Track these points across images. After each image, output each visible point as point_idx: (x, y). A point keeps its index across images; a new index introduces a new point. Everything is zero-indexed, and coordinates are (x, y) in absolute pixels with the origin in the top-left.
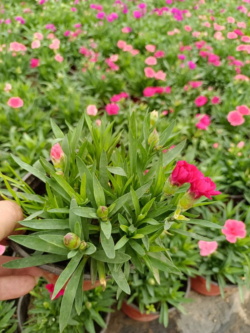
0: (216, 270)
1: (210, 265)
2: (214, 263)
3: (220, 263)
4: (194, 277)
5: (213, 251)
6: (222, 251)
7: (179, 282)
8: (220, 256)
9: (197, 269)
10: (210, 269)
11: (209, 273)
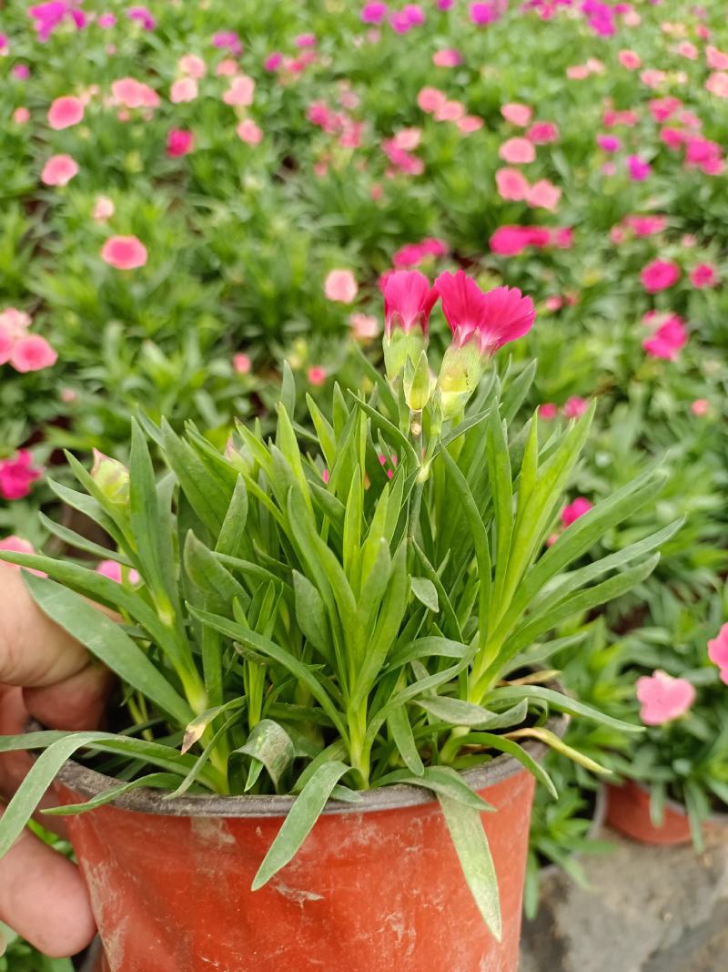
0: (682, 766)
1: (666, 754)
2: (677, 748)
3: (697, 749)
4: (619, 781)
5: (680, 711)
6: (705, 713)
7: (575, 792)
8: (698, 728)
9: (629, 760)
10: (666, 762)
11: (663, 775)
